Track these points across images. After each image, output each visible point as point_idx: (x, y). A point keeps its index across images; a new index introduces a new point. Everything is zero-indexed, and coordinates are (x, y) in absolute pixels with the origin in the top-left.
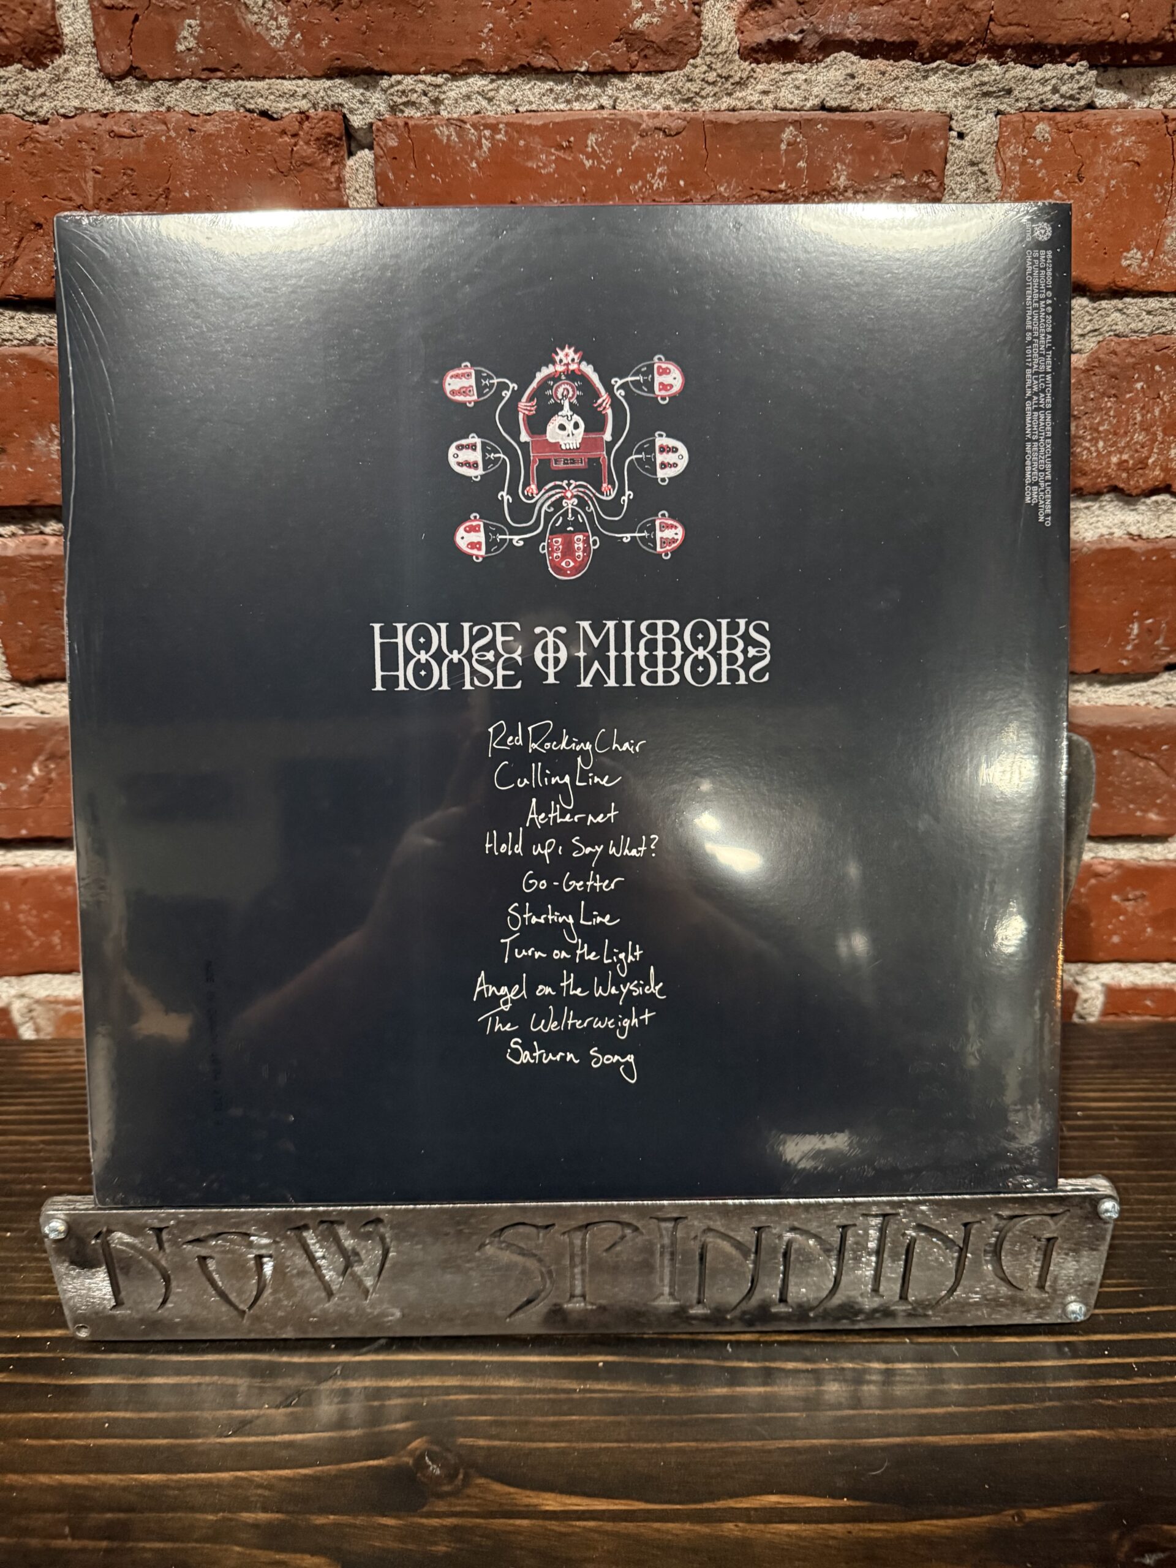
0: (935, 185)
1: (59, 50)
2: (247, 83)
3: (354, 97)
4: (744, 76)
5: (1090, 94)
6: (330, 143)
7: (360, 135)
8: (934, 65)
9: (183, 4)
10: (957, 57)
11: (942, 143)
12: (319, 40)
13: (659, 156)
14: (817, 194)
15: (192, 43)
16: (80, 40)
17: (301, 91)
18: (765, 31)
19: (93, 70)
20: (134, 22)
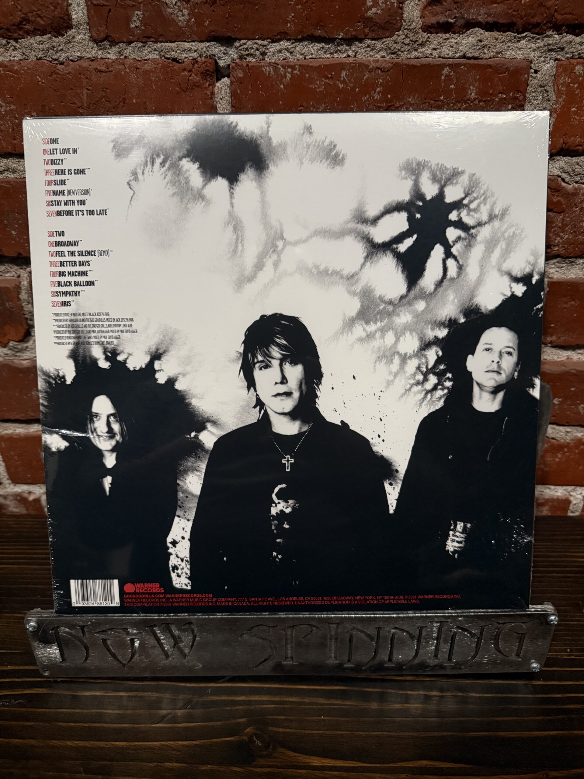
0: (521, 98)
1: (70, 27)
2: (166, 44)
3: (221, 51)
4: (424, 41)
6: (208, 75)
7: (223, 70)
8: (524, 35)
9: (134, 3)
10: (536, 31)
12: (204, 22)
13: (378, 82)
14: (459, 102)
15: (138, 24)
16: (81, 22)
17: (194, 48)
18: (436, 17)
19: (87, 37)
20: (109, 13)
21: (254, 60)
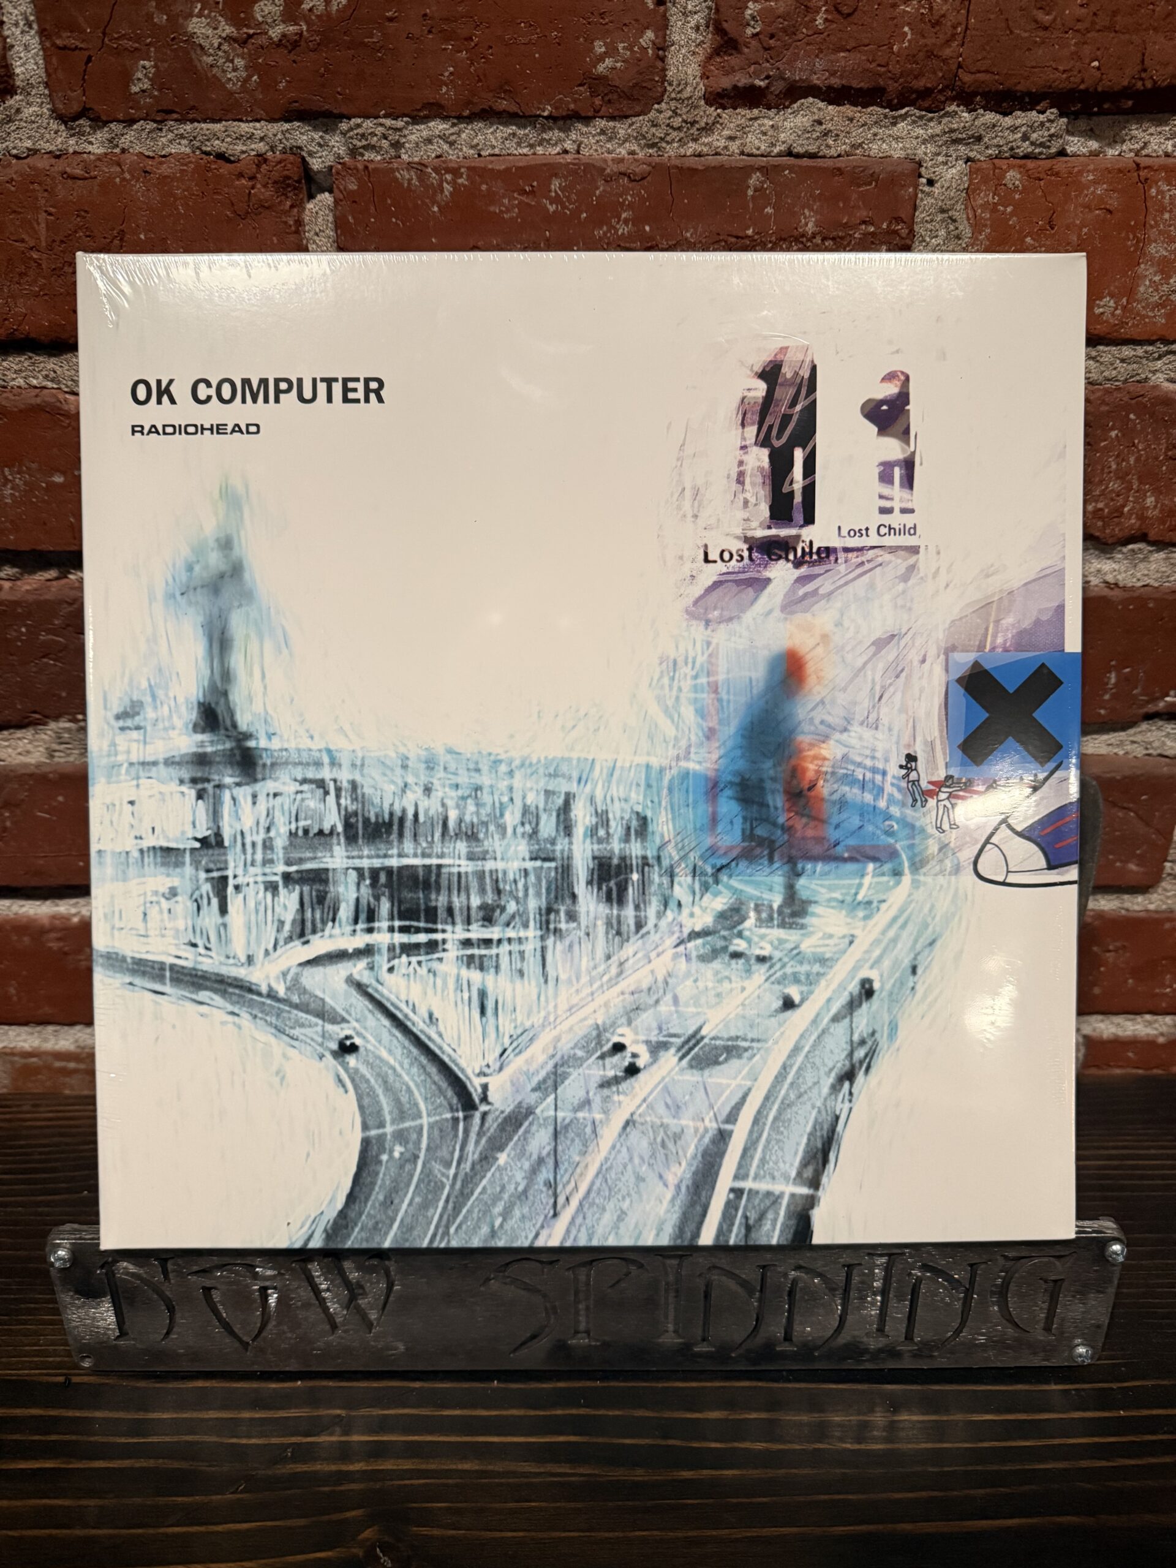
0: (904, 232)
1: (11, 91)
2: (203, 125)
3: (313, 140)
4: (710, 122)
5: (1061, 141)
6: (289, 185)
7: (320, 178)
8: (903, 111)
9: (137, 45)
10: (926, 104)
11: (911, 190)
12: (277, 83)
13: (624, 201)
14: (785, 240)
15: (146, 85)
16: (32, 81)
17: (259, 133)
18: (731, 76)
19: (45, 110)
20: (87, 63)
21: (379, 158)
